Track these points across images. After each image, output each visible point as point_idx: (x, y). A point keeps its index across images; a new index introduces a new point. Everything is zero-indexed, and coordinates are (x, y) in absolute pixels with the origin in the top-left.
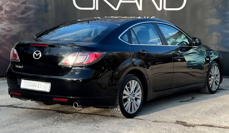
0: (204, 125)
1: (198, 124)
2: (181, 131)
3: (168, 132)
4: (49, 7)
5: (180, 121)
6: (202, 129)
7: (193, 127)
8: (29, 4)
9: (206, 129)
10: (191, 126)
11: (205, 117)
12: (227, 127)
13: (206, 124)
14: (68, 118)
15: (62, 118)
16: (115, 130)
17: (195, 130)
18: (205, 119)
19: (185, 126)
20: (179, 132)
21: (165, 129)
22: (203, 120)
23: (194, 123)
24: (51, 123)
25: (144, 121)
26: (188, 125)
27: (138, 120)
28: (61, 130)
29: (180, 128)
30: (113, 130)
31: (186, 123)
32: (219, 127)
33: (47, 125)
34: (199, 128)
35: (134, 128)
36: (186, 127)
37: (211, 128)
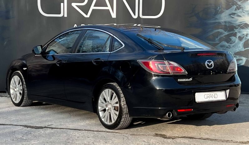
0: (184, 137)
1: (178, 136)
2: (161, 143)
3: (147, 144)
5: (159, 133)
6: (182, 141)
7: (173, 139)
9: (187, 141)
10: (171, 138)
11: (185, 130)
12: (208, 138)
13: (187, 136)
14: (38, 133)
15: (31, 133)
16: (91, 143)
17: (175, 142)
18: (185, 131)
19: (165, 138)
20: (158, 143)
21: (144, 141)
22: (183, 133)
23: (174, 136)
24: (19, 138)
25: (121, 134)
26: (168, 137)
27: (114, 133)
28: (32, 143)
29: (159, 140)
30: (88, 143)
31: (166, 135)
32: (199, 139)
33: (16, 139)
34: (178, 140)
35: (111, 141)
36: (165, 140)
37: (192, 139)
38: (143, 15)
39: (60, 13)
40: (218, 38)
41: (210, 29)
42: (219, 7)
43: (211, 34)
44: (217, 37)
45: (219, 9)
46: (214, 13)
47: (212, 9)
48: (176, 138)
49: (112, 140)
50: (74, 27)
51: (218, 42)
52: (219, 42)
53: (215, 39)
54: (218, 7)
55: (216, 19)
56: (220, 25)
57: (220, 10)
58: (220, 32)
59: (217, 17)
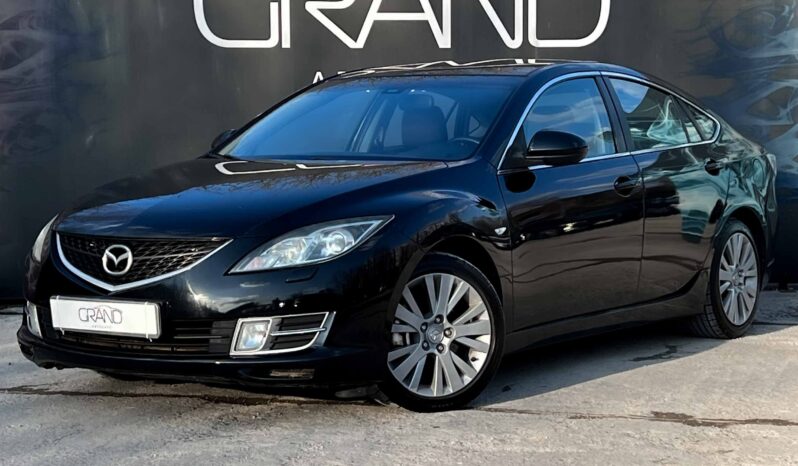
0: (755, 421)
1: (732, 418)
4: (107, 38)
5: (664, 412)
7: (719, 427)
8: (31, 27)
10: (713, 424)
11: (748, 400)
13: (761, 418)
15: (236, 418)
16: (453, 443)
18: (750, 404)
19: (693, 425)
23: (718, 417)
26: (700, 421)
27: (514, 414)
29: (677, 430)
30: (443, 444)
31: (691, 417)
34: (741, 431)
35: (517, 436)
36: (697, 429)
37: (785, 427)
38: (540, 37)
40: (788, 110)
41: (762, 80)
42: (790, 5)
43: (766, 94)
44: (785, 107)
45: (790, 12)
46: (771, 28)
47: (765, 13)
48: (729, 424)
49: (516, 434)
50: (315, 81)
51: (788, 123)
52: (792, 123)
53: (778, 114)
54: (787, 8)
55: (781, 45)
56: (792, 65)
57: (792, 16)
58: (792, 88)
59: (783, 38)
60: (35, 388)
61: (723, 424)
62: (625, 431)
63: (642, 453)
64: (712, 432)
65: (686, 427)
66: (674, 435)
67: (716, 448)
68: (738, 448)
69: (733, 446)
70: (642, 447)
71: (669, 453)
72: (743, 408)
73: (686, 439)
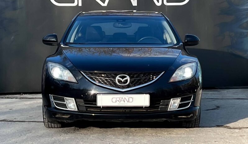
31: (229, 126)
39: (73, 2)
41: (244, 16)
43: (245, 21)
48: (242, 128)
60: (9, 120)
61: (240, 128)
62: (208, 131)
63: (216, 136)
64: (237, 131)
65: (228, 129)
66: (225, 132)
67: (239, 135)
68: (246, 135)
69: (245, 134)
70: (216, 135)
71: (224, 136)
72: (245, 124)
73: (229, 133)
